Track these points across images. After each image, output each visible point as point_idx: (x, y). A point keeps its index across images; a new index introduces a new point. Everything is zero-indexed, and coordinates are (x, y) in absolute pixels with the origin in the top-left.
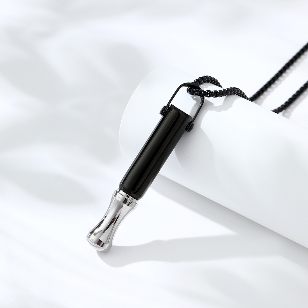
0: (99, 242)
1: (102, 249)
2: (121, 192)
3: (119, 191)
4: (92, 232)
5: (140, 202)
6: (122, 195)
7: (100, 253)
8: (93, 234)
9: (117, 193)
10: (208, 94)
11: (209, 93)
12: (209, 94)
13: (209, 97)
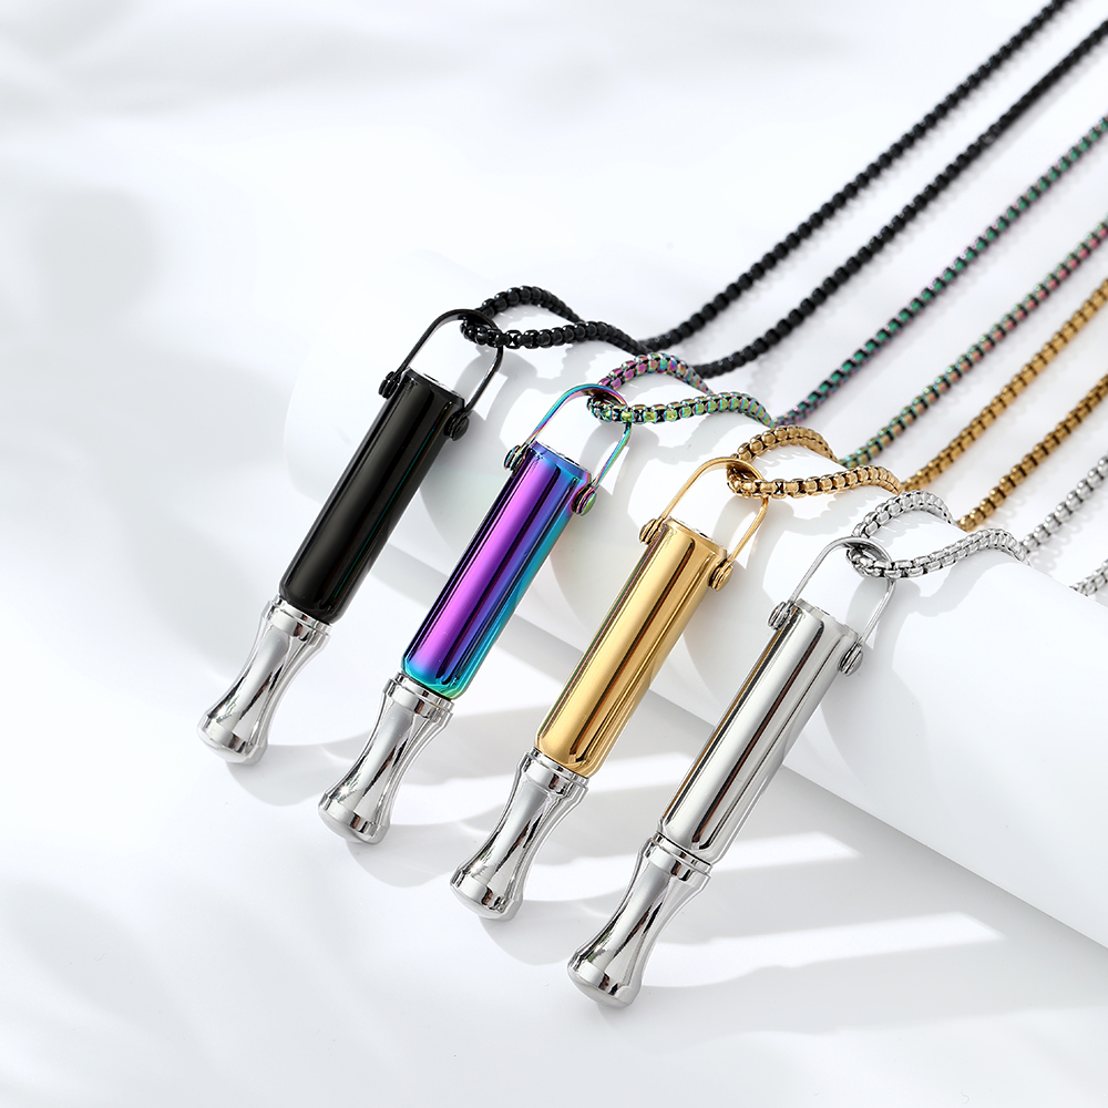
0: (232, 743)
1: (241, 758)
2: (286, 606)
3: (281, 601)
4: (211, 716)
5: (335, 628)
6: (287, 613)
7: (234, 767)
8: (214, 720)
9: (273, 608)
10: (511, 340)
11: (516, 337)
12: (515, 339)
13: (516, 347)
